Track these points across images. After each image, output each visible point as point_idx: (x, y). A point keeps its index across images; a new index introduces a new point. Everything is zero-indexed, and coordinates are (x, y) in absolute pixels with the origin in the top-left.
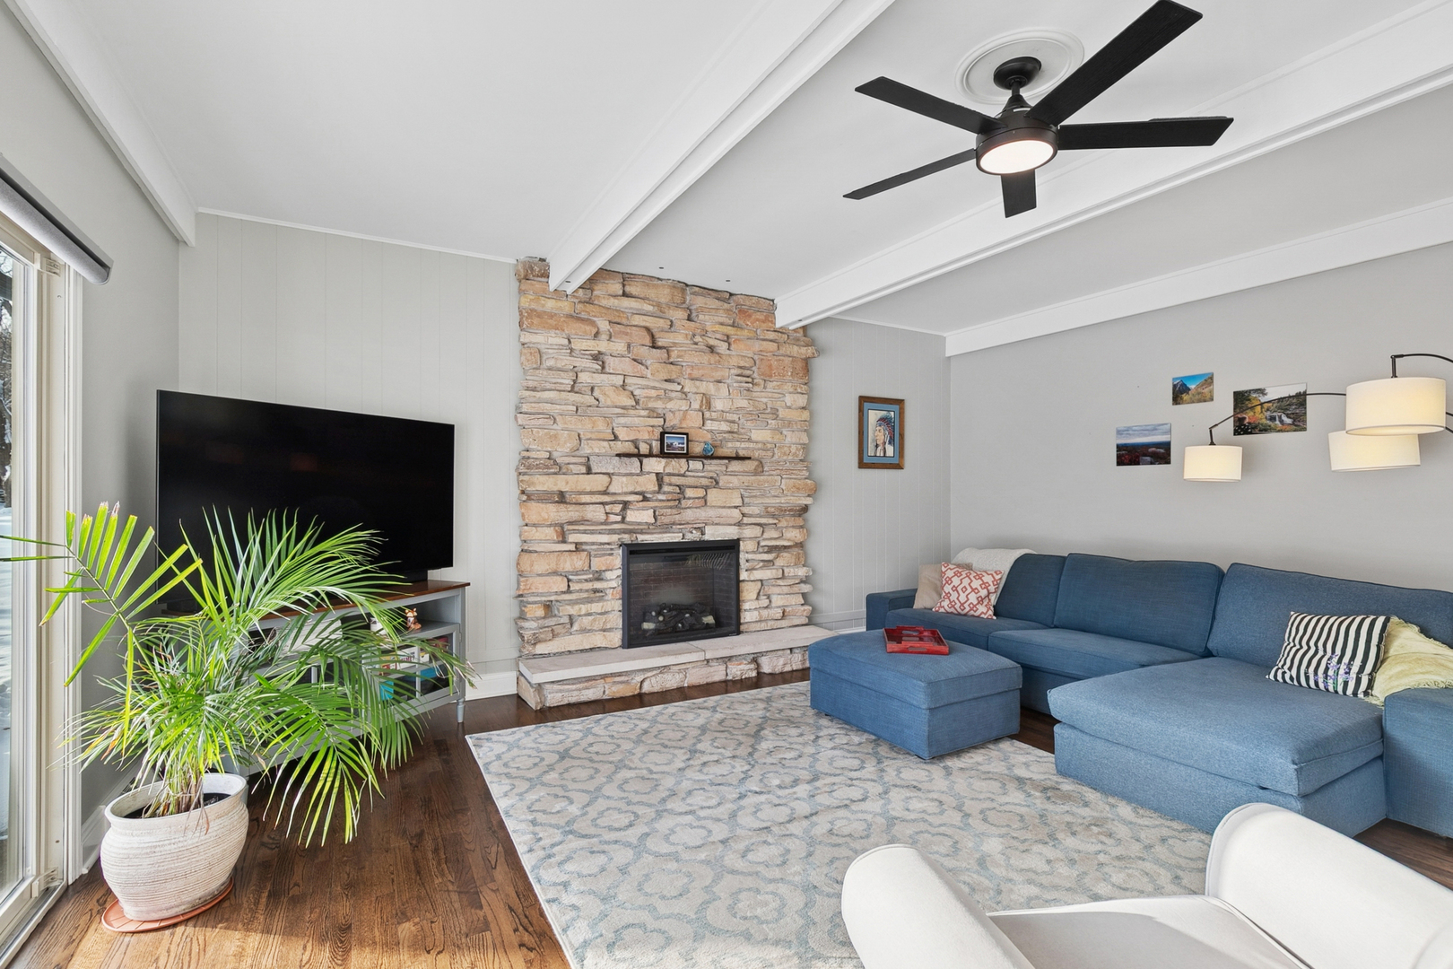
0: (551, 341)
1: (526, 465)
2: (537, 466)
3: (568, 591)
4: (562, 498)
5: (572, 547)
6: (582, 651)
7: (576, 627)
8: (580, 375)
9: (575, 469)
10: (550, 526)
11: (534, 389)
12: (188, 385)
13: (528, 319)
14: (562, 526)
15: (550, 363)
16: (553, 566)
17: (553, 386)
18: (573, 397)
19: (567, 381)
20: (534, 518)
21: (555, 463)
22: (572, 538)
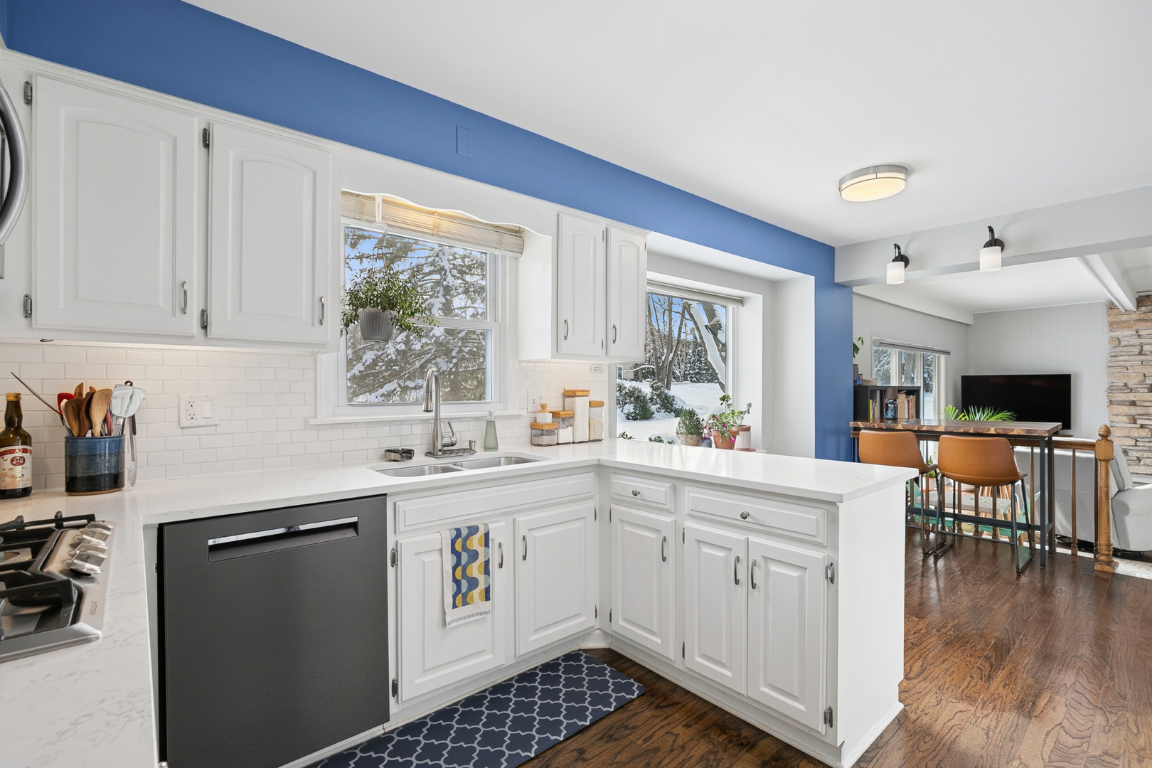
0: (1125, 334)
1: (1111, 389)
2: (1117, 390)
3: (1136, 445)
4: (1133, 403)
5: (1139, 426)
6: (1146, 474)
7: (1142, 463)
8: (1144, 347)
9: (1141, 390)
10: (1125, 415)
11: (1116, 356)
12: (972, 373)
13: (1113, 325)
14: (1133, 416)
15: (1123, 344)
16: (1126, 434)
17: (1127, 354)
18: (1142, 358)
19: (1137, 350)
20: (1115, 412)
21: (1128, 388)
22: (1140, 422)
